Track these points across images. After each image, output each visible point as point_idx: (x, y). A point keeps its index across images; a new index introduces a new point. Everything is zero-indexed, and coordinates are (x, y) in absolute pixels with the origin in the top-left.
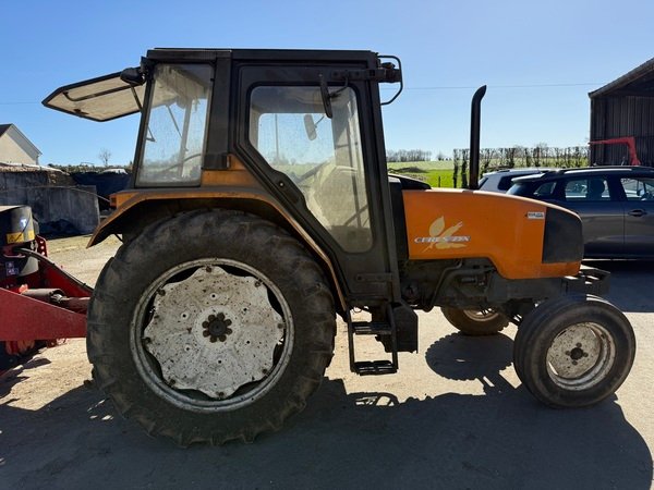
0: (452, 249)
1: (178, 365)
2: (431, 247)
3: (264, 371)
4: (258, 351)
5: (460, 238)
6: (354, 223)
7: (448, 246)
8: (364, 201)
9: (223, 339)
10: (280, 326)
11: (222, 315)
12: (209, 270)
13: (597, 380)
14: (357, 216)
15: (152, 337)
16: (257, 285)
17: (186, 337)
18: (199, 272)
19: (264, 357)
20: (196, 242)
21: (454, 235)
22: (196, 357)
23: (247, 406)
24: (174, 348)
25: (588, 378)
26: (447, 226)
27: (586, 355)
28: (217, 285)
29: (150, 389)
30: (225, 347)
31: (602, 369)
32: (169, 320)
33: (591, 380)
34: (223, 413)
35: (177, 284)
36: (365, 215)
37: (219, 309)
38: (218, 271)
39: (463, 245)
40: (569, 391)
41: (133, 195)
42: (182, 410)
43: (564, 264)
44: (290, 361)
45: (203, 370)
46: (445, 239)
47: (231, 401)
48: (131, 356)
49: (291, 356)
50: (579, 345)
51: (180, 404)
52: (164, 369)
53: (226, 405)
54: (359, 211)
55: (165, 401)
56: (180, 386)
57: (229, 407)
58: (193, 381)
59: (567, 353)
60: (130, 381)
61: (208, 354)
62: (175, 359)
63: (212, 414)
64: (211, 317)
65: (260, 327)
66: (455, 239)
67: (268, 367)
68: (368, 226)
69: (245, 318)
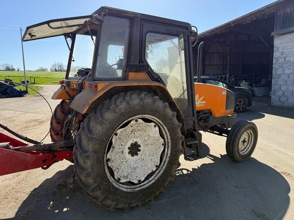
1: (121, 170)
3: (157, 166)
4: (153, 157)
6: (182, 97)
7: (199, 106)
8: (185, 88)
9: (137, 154)
10: (163, 144)
11: (136, 143)
12: (136, 121)
13: (249, 150)
14: (183, 93)
15: (110, 158)
16: (155, 126)
17: (122, 155)
18: (132, 122)
19: (156, 160)
20: (137, 107)
21: (202, 101)
22: (126, 165)
23: (153, 184)
24: (118, 162)
25: (246, 150)
27: (246, 142)
28: (138, 128)
30: (137, 158)
31: (250, 146)
32: (117, 148)
33: (246, 151)
34: (144, 189)
35: (123, 129)
36: (186, 93)
37: (135, 140)
38: (140, 121)
39: (204, 105)
40: (243, 155)
41: (107, 84)
42: (127, 192)
43: (230, 110)
44: (170, 159)
45: (130, 171)
46: (199, 103)
47: (145, 183)
49: (170, 157)
50: (245, 138)
51: (125, 190)
52: (115, 173)
53: (144, 185)
54: (184, 92)
56: (122, 181)
57: (145, 186)
59: (242, 142)
60: (104, 183)
61: (131, 163)
62: (119, 168)
63: (140, 191)
64: (132, 144)
65: (153, 146)
67: (158, 164)
68: (187, 98)
69: (146, 143)
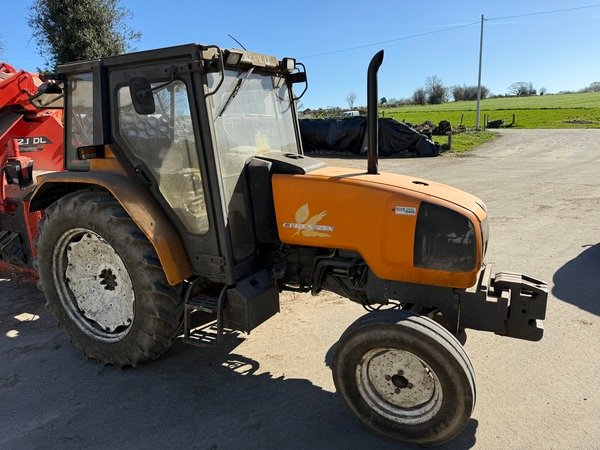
0: (317, 237)
1: (87, 301)
2: (298, 233)
3: (129, 320)
4: (128, 303)
5: (325, 228)
7: (315, 234)
9: (113, 289)
11: (110, 271)
12: (90, 237)
15: (69, 278)
16: (115, 253)
17: (93, 282)
18: (85, 238)
19: (130, 309)
21: (319, 223)
22: (99, 297)
24: (85, 289)
26: (312, 214)
27: (411, 386)
29: (66, 314)
30: (114, 295)
32: (79, 268)
35: (76, 243)
37: (108, 266)
39: (327, 235)
40: (387, 419)
45: (101, 308)
46: (310, 227)
47: (113, 335)
48: (55, 289)
50: (401, 372)
52: (78, 301)
53: (109, 338)
55: (75, 325)
56: (87, 316)
58: (95, 314)
59: (388, 378)
61: (106, 297)
62: (85, 296)
64: (104, 271)
65: (128, 286)
66: (320, 228)
69: (122, 276)
